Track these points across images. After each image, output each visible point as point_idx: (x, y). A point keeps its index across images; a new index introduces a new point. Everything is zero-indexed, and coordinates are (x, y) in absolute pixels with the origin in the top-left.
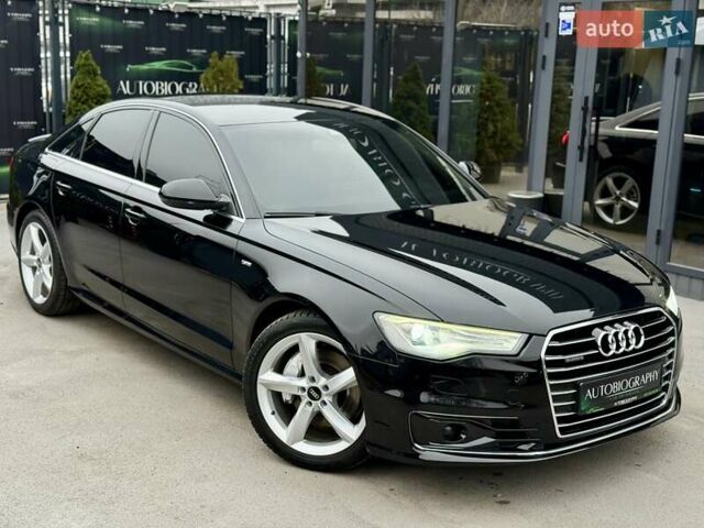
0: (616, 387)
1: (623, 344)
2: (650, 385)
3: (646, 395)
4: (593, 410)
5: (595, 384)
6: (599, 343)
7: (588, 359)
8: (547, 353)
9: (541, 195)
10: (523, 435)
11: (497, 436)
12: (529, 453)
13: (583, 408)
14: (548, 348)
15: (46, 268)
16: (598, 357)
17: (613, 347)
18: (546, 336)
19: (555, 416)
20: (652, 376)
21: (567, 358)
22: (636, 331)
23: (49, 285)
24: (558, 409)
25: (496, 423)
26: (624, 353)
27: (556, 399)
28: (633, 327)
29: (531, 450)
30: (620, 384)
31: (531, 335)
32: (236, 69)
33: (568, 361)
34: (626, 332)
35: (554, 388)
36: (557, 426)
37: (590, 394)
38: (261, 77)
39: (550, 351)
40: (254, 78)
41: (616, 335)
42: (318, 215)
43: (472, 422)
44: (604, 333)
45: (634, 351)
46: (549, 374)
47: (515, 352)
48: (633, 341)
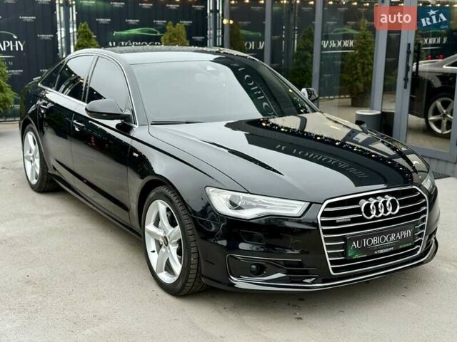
0: (376, 241)
1: (382, 211)
2: (404, 240)
3: (401, 247)
4: (357, 256)
5: (360, 238)
6: (363, 210)
7: (353, 220)
8: (322, 216)
9: (379, 112)
10: (306, 272)
11: (288, 272)
12: (311, 284)
13: (349, 255)
14: (323, 212)
15: (37, 161)
16: (362, 219)
17: (374, 213)
18: (322, 204)
19: (328, 259)
20: (406, 233)
21: (338, 219)
22: (393, 201)
23: (38, 172)
24: (330, 255)
25: (287, 264)
26: (383, 217)
27: (328, 247)
28: (391, 198)
29: (312, 283)
30: (379, 239)
31: (311, 203)
32: (184, 33)
33: (338, 221)
34: (384, 203)
35: (327, 240)
36: (330, 267)
37: (355, 245)
38: (203, 38)
39: (325, 214)
40: (199, 38)
41: (376, 204)
42: (187, 123)
43: (269, 262)
44: (367, 202)
45: (390, 215)
46: (323, 230)
47: (299, 215)
48: (390, 209)
